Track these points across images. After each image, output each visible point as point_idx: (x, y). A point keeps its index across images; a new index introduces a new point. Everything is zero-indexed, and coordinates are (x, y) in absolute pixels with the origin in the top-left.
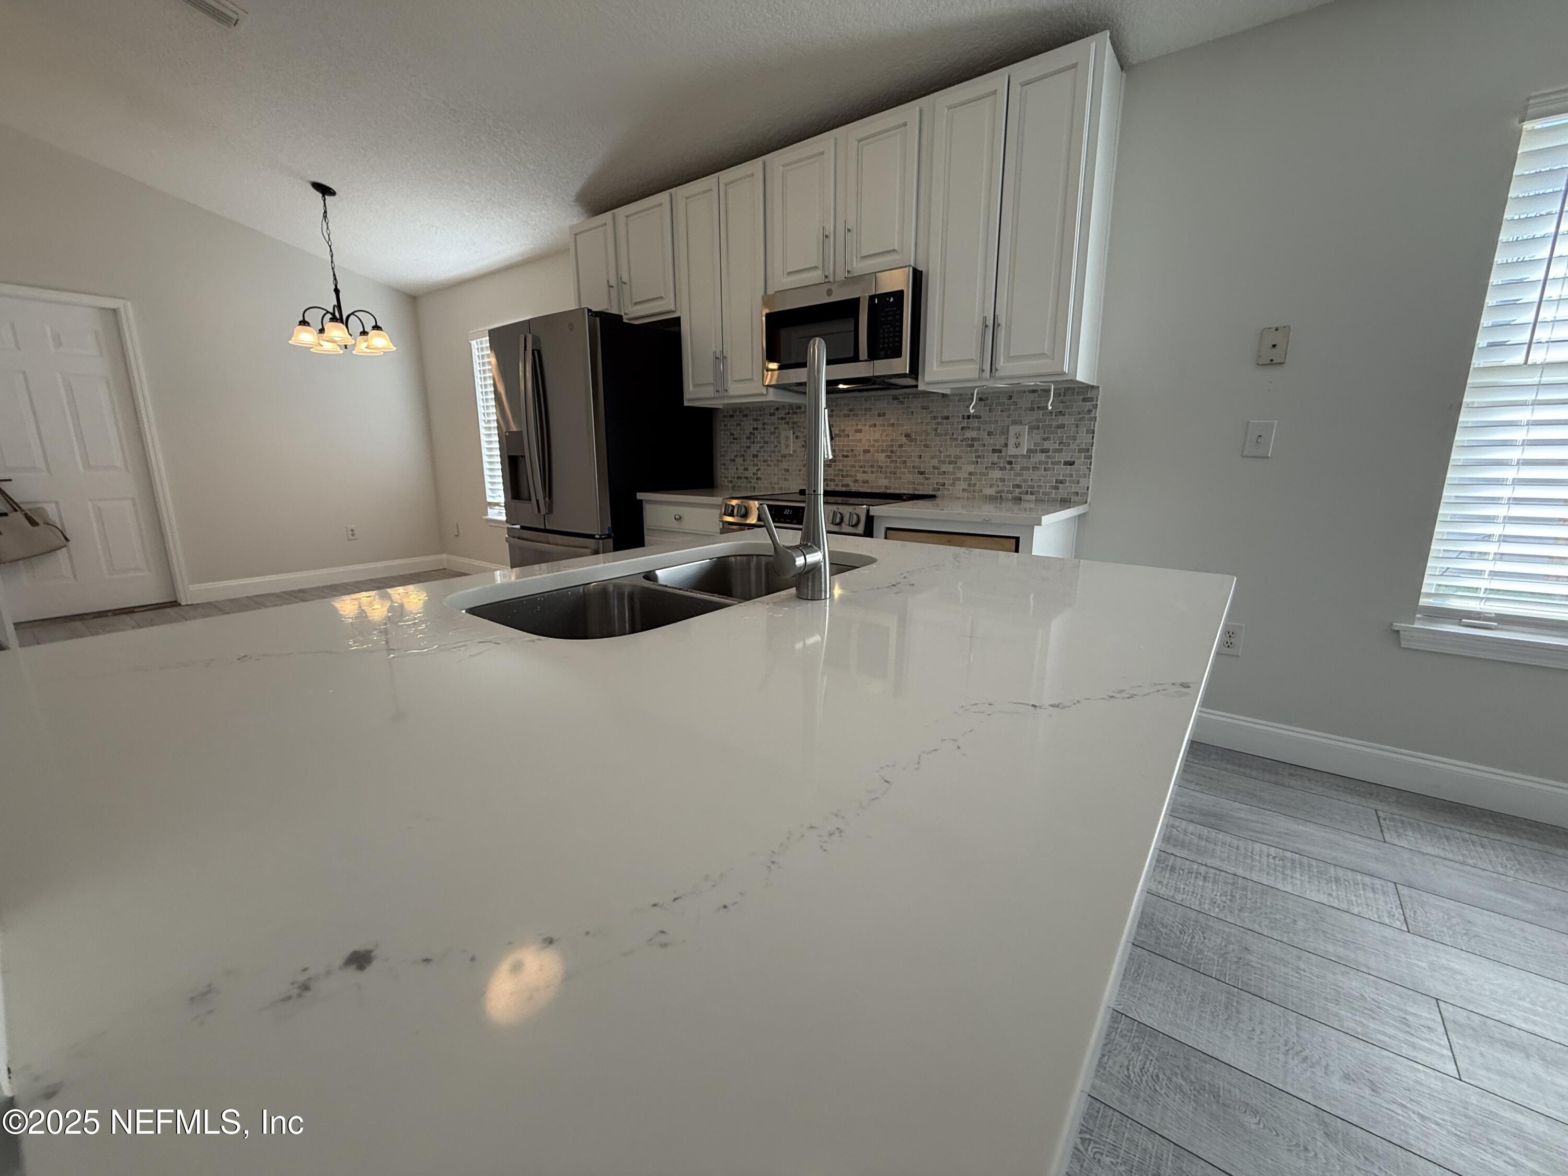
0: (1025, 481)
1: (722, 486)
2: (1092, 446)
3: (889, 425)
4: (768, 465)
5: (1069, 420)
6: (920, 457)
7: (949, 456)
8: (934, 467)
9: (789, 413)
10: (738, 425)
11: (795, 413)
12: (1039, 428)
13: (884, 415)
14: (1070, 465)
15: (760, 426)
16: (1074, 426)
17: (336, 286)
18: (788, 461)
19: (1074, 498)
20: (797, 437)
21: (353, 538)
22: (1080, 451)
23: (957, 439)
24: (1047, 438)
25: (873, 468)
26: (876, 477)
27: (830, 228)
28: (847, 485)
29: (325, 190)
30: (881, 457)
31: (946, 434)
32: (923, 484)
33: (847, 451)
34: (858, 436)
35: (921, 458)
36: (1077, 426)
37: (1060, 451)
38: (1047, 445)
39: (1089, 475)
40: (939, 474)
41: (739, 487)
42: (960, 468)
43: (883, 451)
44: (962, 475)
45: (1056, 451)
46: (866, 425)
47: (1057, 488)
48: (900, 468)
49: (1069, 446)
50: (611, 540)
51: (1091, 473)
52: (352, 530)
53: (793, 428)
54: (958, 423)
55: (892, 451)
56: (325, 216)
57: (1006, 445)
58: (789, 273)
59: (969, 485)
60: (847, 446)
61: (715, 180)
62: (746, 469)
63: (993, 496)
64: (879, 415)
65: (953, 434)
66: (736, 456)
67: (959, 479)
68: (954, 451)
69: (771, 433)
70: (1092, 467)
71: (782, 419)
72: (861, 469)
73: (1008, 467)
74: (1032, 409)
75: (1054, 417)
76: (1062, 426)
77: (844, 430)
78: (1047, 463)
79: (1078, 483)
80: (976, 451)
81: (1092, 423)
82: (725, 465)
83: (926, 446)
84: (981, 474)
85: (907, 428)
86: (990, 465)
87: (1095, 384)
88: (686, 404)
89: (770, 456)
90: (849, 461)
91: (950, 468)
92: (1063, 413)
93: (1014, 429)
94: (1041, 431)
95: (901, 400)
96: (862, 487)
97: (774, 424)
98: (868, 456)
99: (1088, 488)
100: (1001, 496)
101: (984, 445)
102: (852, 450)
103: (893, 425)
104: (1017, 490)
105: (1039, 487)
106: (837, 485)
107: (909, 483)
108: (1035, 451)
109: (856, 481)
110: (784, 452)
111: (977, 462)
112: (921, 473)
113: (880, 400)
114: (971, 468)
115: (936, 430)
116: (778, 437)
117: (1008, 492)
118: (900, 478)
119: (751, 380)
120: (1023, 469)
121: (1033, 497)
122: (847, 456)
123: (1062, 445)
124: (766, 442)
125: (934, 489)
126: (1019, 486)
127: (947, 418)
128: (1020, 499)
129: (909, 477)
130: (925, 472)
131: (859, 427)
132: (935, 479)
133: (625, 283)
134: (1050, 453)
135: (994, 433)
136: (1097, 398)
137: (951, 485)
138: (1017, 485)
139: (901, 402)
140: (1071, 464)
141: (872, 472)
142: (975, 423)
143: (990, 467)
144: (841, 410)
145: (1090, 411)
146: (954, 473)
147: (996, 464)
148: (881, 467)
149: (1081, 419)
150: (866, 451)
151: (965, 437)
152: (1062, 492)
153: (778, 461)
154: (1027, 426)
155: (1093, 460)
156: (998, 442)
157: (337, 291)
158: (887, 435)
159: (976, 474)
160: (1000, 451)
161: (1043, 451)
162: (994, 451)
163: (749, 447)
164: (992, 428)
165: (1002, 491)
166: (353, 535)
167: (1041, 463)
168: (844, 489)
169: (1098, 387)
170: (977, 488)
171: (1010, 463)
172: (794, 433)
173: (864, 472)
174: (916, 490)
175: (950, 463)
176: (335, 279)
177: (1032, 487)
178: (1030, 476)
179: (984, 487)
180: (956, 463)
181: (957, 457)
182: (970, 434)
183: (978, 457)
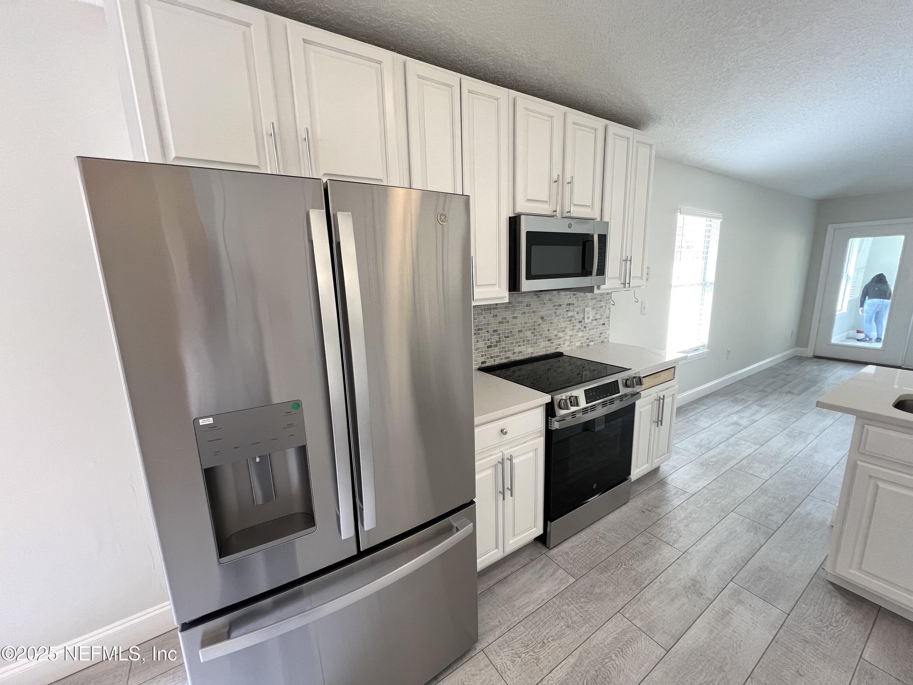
0: (590, 335)
2: (609, 315)
6: (549, 330)
7: (562, 328)
8: (556, 335)
12: (594, 308)
13: (530, 305)
14: (604, 325)
19: (605, 340)
22: (606, 318)
23: (564, 317)
24: (597, 313)
25: (525, 342)
26: (527, 348)
28: (509, 357)
30: (529, 333)
31: (560, 315)
32: (550, 347)
34: (515, 321)
36: (606, 306)
37: (601, 319)
38: (598, 316)
39: (609, 328)
40: (558, 339)
42: (566, 334)
43: (530, 330)
44: (567, 337)
46: (519, 313)
47: (600, 337)
49: (603, 316)
54: (565, 308)
55: (534, 329)
57: (584, 318)
58: (531, 200)
59: (570, 342)
60: (508, 329)
63: (579, 346)
64: (527, 306)
65: (563, 314)
68: (563, 325)
74: (592, 299)
75: (599, 302)
76: (601, 307)
79: (606, 333)
80: (573, 323)
83: (551, 323)
85: (543, 312)
86: (578, 330)
90: (510, 340)
92: (601, 300)
96: (518, 356)
98: (521, 335)
99: (608, 334)
101: (576, 320)
102: (511, 332)
103: (534, 312)
105: (595, 337)
106: (501, 359)
107: (544, 347)
109: (514, 353)
111: (573, 329)
112: (549, 340)
114: (571, 333)
115: (556, 313)
118: (539, 345)
120: (589, 330)
121: (593, 343)
122: (508, 337)
123: (601, 316)
126: (588, 339)
128: (589, 345)
129: (543, 344)
131: (515, 315)
132: (557, 342)
134: (598, 320)
135: (579, 312)
137: (563, 344)
141: (524, 345)
142: (571, 308)
145: (609, 299)
146: (564, 337)
148: (529, 341)
149: (607, 303)
150: (520, 331)
151: (568, 316)
154: (591, 308)
155: (610, 322)
156: (581, 317)
158: (532, 319)
159: (573, 336)
160: (582, 322)
161: (595, 320)
162: (579, 322)
164: (577, 309)
165: (583, 343)
171: (585, 327)
173: (519, 346)
174: (547, 351)
178: (591, 333)
179: (576, 342)
180: (564, 331)
181: (565, 328)
182: (570, 314)
183: (573, 326)
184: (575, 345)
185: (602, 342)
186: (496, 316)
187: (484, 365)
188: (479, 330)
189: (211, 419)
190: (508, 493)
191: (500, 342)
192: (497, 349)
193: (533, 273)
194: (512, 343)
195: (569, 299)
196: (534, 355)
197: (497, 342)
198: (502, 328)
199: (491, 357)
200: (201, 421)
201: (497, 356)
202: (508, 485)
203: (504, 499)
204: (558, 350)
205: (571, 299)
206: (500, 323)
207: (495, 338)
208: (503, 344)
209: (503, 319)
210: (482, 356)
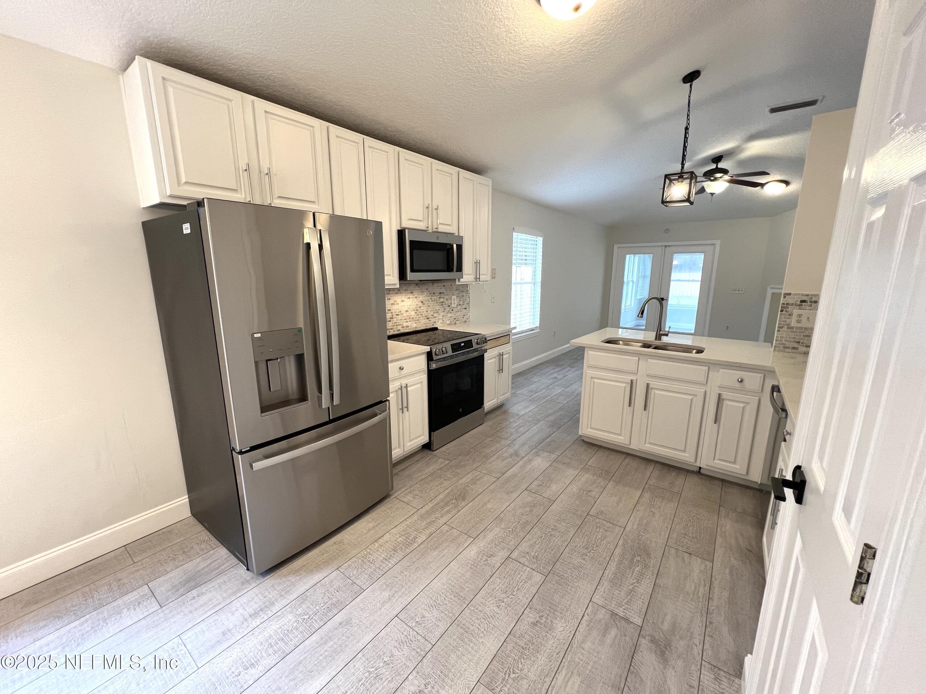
0: (456, 316)
2: (469, 302)
8: (432, 315)
12: (458, 297)
23: (437, 303)
24: (460, 300)
26: (412, 324)
28: (399, 330)
30: (413, 313)
32: (429, 323)
33: (398, 312)
34: (403, 304)
36: (466, 296)
37: (464, 304)
38: (461, 303)
42: (440, 314)
43: (414, 310)
44: (440, 317)
47: (463, 317)
54: (438, 296)
57: (451, 304)
59: (442, 321)
60: (398, 309)
63: (449, 324)
65: (437, 300)
68: (437, 308)
76: (463, 296)
77: (396, 301)
79: (468, 315)
80: (444, 307)
81: (469, 294)
83: (428, 306)
85: (422, 298)
86: (448, 312)
90: (400, 317)
92: (463, 291)
93: (453, 298)
96: (406, 329)
100: (451, 323)
101: (446, 304)
102: (401, 311)
107: (424, 324)
109: (403, 327)
112: (428, 318)
114: (443, 314)
115: (431, 299)
117: (453, 321)
120: (456, 312)
121: (459, 322)
122: (398, 315)
126: (455, 319)
127: (434, 294)
128: (456, 323)
129: (424, 321)
131: (403, 299)
132: (433, 320)
135: (448, 299)
137: (437, 322)
140: (466, 308)
141: (410, 321)
142: (443, 295)
146: (438, 317)
148: (413, 318)
149: (467, 293)
150: (407, 311)
159: (444, 316)
160: (450, 306)
161: (460, 305)
162: (448, 306)
167: (460, 309)
168: (398, 332)
171: (453, 310)
173: (407, 322)
177: (458, 318)
180: (438, 312)
181: (439, 310)
182: (442, 300)
183: (444, 309)
184: (446, 322)
185: (465, 322)
189: (260, 334)
190: (405, 410)
191: (392, 318)
193: (415, 268)
195: (440, 289)
196: (417, 329)
197: (390, 318)
200: (255, 335)
201: (391, 329)
202: (405, 405)
203: (403, 413)
204: (435, 326)
206: (392, 304)
209: (394, 301)
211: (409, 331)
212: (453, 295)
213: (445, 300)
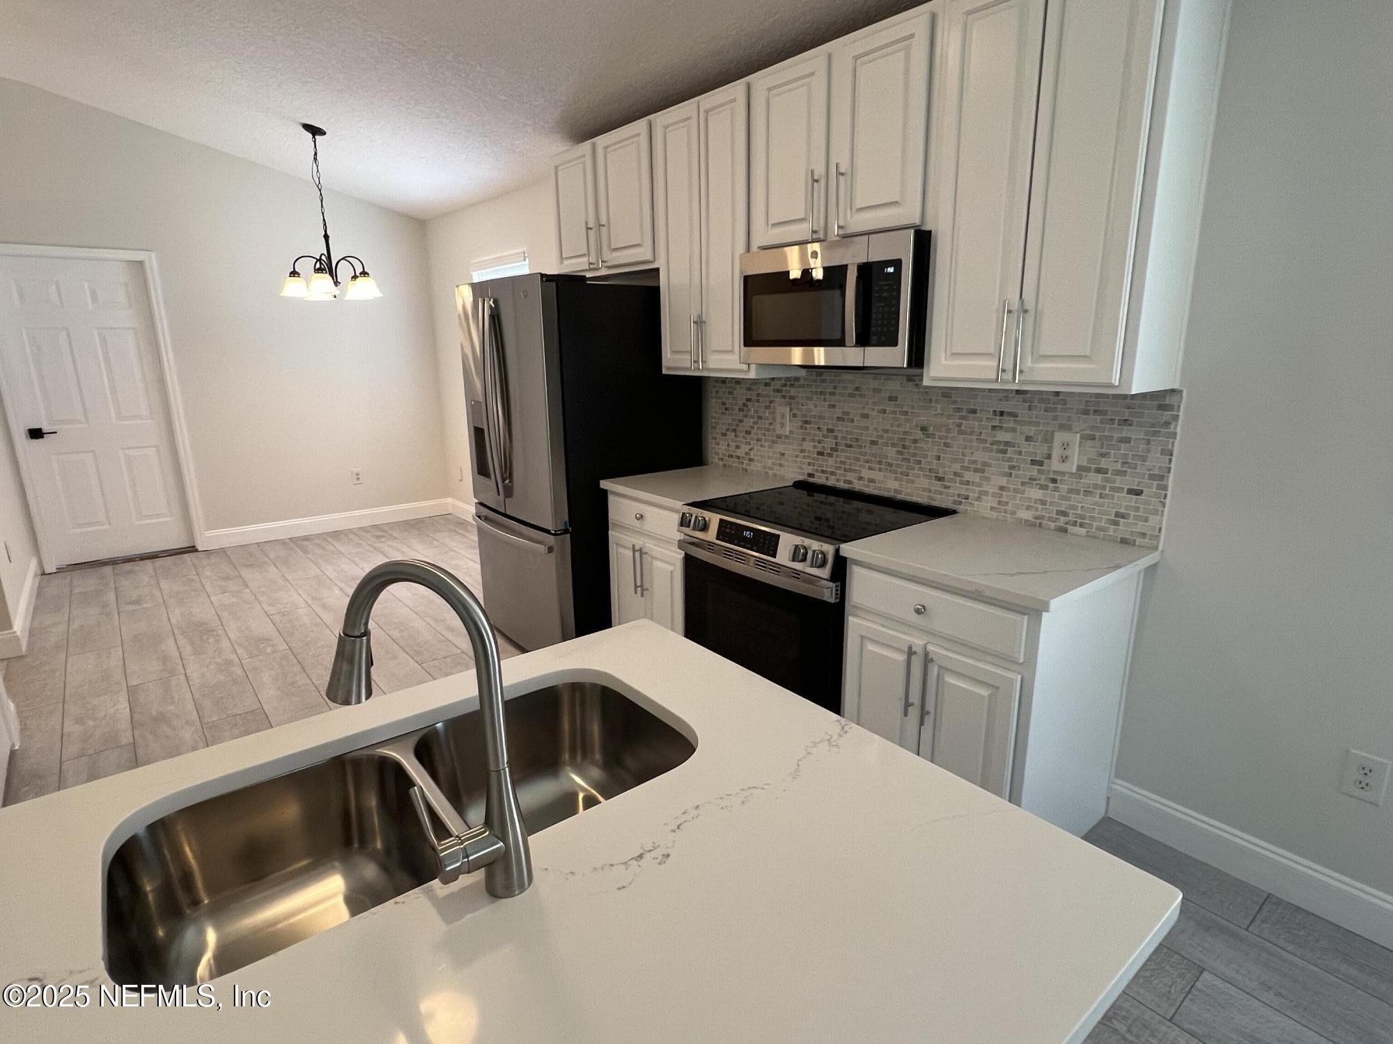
0: (1074, 508)
1: (712, 463)
2: (1169, 472)
3: (901, 413)
4: (762, 446)
5: (1136, 433)
6: (939, 458)
7: (975, 462)
8: (955, 474)
9: (786, 385)
10: (730, 393)
11: (792, 385)
12: (1094, 439)
13: (896, 399)
14: (1137, 495)
15: (754, 398)
16: (1144, 441)
17: (326, 231)
18: (784, 443)
19: (1138, 541)
20: (794, 415)
21: (359, 482)
22: (1152, 477)
23: (985, 441)
24: (1106, 454)
25: (881, 464)
27: (820, 171)
28: (850, 482)
29: (315, 131)
30: (891, 452)
31: (972, 433)
32: (941, 493)
34: (864, 423)
35: (939, 460)
36: (1148, 442)
37: (1124, 473)
38: (1104, 463)
39: (1163, 511)
40: (961, 483)
41: (730, 466)
42: (988, 479)
43: (893, 445)
44: (990, 488)
45: (1117, 473)
46: (874, 409)
47: (1116, 523)
48: (913, 469)
49: (1136, 469)
50: (568, 536)
51: (1166, 510)
52: (357, 474)
53: (790, 404)
54: (988, 420)
55: (904, 447)
56: (315, 159)
57: (1049, 457)
58: (774, 225)
59: (999, 503)
61: (695, 106)
62: (738, 447)
63: (1030, 521)
64: (890, 399)
65: (981, 433)
66: (728, 430)
67: (986, 493)
68: (981, 456)
69: (767, 407)
70: (1168, 501)
71: (779, 391)
72: (867, 465)
73: (1051, 485)
74: (1086, 412)
75: (1116, 426)
76: (1127, 440)
78: (1104, 487)
79: (1146, 521)
80: (1010, 459)
81: (1171, 440)
82: (715, 438)
83: (946, 445)
84: (1016, 491)
85: (923, 419)
86: (1027, 481)
87: (1176, 386)
88: (664, 372)
89: (764, 435)
91: (976, 478)
92: (1129, 422)
93: (1060, 437)
94: (1097, 443)
95: (917, 382)
96: (867, 486)
97: (768, 396)
99: (1160, 529)
100: (1040, 524)
101: (1020, 453)
102: (857, 440)
103: (906, 413)
104: (1062, 518)
105: (1092, 518)
106: (838, 480)
107: (924, 490)
108: (1088, 470)
109: (860, 478)
110: (779, 431)
111: (1010, 475)
112: (940, 479)
113: (892, 379)
114: (1003, 481)
115: (959, 425)
116: (773, 413)
117: (1050, 519)
118: (913, 483)
119: (731, 351)
120: (1071, 491)
121: (1083, 531)
122: (850, 446)
123: (1125, 465)
124: (760, 418)
125: (955, 502)
126: (1064, 514)
127: (974, 411)
128: (1065, 531)
129: (923, 482)
130: (944, 478)
131: (866, 411)
132: (957, 489)
133: (603, 225)
134: (1109, 475)
135: (1035, 439)
136: (1179, 406)
137: (976, 500)
138: (1062, 512)
139: (916, 384)
140: (1139, 493)
141: (880, 470)
143: (1028, 483)
144: (845, 388)
145: (1167, 424)
146: (980, 485)
147: (1035, 480)
148: (890, 465)
149: (1156, 433)
150: (873, 443)
151: (996, 439)
152: (1124, 529)
153: (773, 442)
154: (1078, 435)
155: (1169, 493)
156: (1039, 450)
157: (326, 237)
158: (899, 426)
159: (1008, 489)
160: (1041, 463)
161: (1099, 471)
162: (1033, 462)
163: (741, 421)
164: (1031, 431)
165: (1041, 517)
166: (358, 479)
167: (1096, 486)
168: (846, 486)
169: (1181, 392)
170: (1009, 507)
171: (1054, 481)
172: (791, 410)
173: (870, 468)
174: (932, 499)
175: (976, 470)
176: (325, 224)
177: (1082, 517)
178: (1081, 503)
179: (1018, 508)
180: (983, 471)
181: (985, 464)
182: (1002, 436)
183: (1012, 467)
184: (1014, 513)
185: (1124, 541)
186: (833, 406)
187: (811, 480)
188: (807, 422)
191: (837, 450)
192: (831, 461)
193: (755, 337)
194: (857, 459)
195: (1000, 400)
198: (842, 428)
199: (823, 472)
201: (832, 473)
205: (1007, 401)
206: (839, 419)
207: (829, 443)
208: (842, 456)
209: (843, 413)
210: (809, 464)
211: (875, 492)
212: (1065, 427)
213: (1020, 440)
